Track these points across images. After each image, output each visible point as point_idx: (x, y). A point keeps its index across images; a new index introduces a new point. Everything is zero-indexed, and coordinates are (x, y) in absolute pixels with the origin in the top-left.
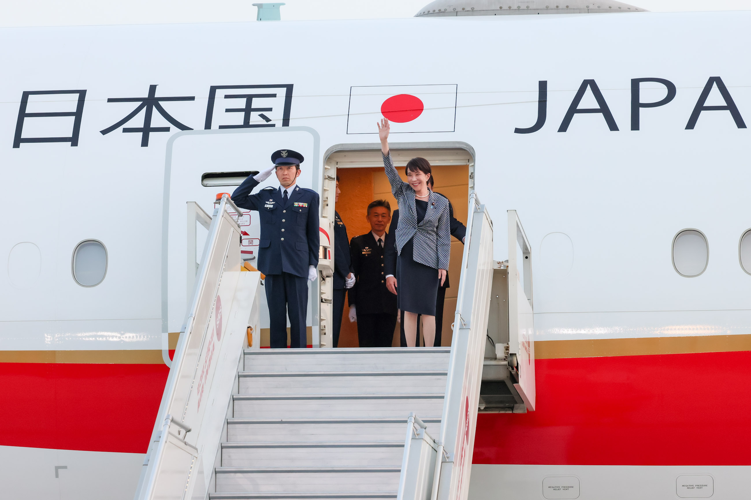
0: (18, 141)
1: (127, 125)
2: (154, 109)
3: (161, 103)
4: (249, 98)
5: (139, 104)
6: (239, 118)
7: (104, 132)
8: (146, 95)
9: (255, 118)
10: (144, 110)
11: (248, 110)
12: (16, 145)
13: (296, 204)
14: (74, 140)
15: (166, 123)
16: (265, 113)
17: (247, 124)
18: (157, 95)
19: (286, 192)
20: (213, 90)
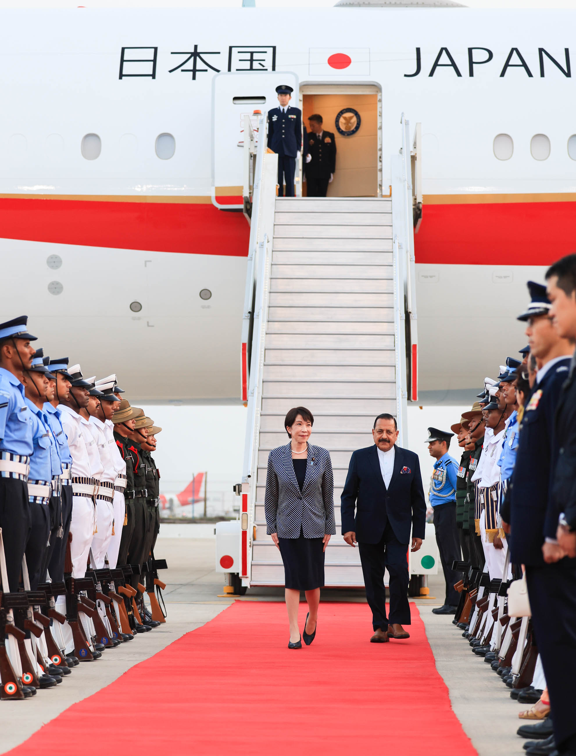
0: (121, 76)
1: (183, 68)
2: (198, 58)
3: (201, 55)
4: (252, 53)
5: (190, 55)
6: (247, 65)
7: (170, 71)
8: (192, 51)
9: (256, 65)
10: (192, 58)
11: (252, 60)
12: (120, 78)
13: (290, 116)
14: (153, 76)
15: (205, 67)
16: (262, 62)
17: (251, 69)
18: (199, 51)
19: (283, 109)
20: (231, 48)
